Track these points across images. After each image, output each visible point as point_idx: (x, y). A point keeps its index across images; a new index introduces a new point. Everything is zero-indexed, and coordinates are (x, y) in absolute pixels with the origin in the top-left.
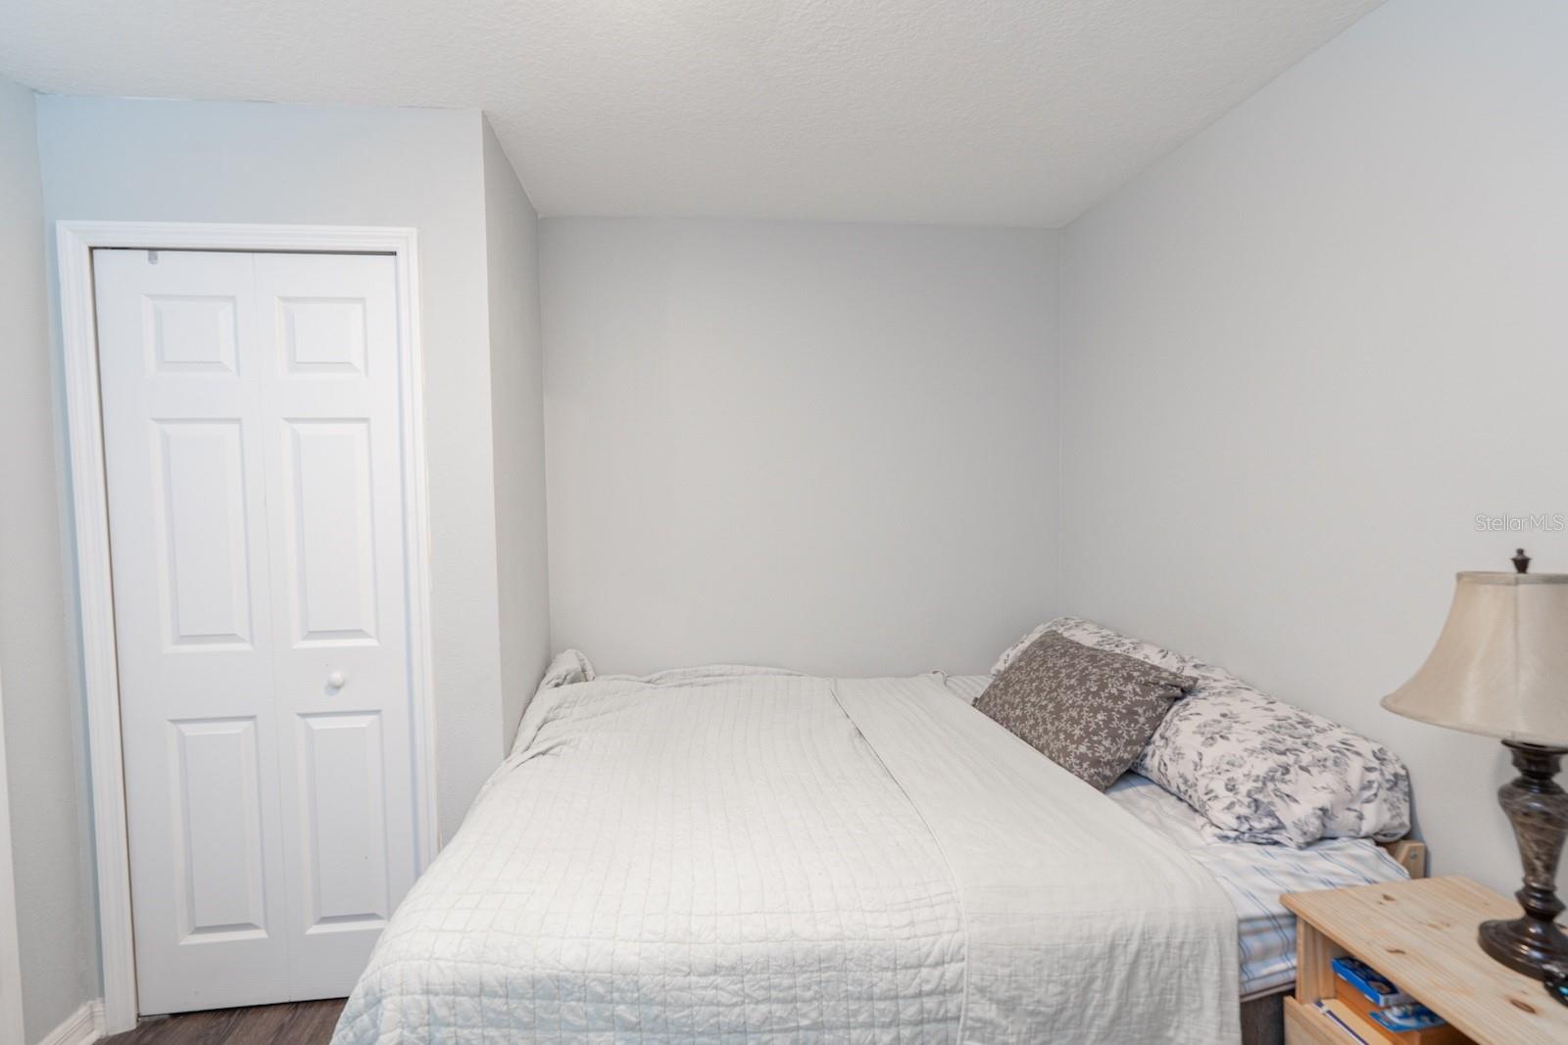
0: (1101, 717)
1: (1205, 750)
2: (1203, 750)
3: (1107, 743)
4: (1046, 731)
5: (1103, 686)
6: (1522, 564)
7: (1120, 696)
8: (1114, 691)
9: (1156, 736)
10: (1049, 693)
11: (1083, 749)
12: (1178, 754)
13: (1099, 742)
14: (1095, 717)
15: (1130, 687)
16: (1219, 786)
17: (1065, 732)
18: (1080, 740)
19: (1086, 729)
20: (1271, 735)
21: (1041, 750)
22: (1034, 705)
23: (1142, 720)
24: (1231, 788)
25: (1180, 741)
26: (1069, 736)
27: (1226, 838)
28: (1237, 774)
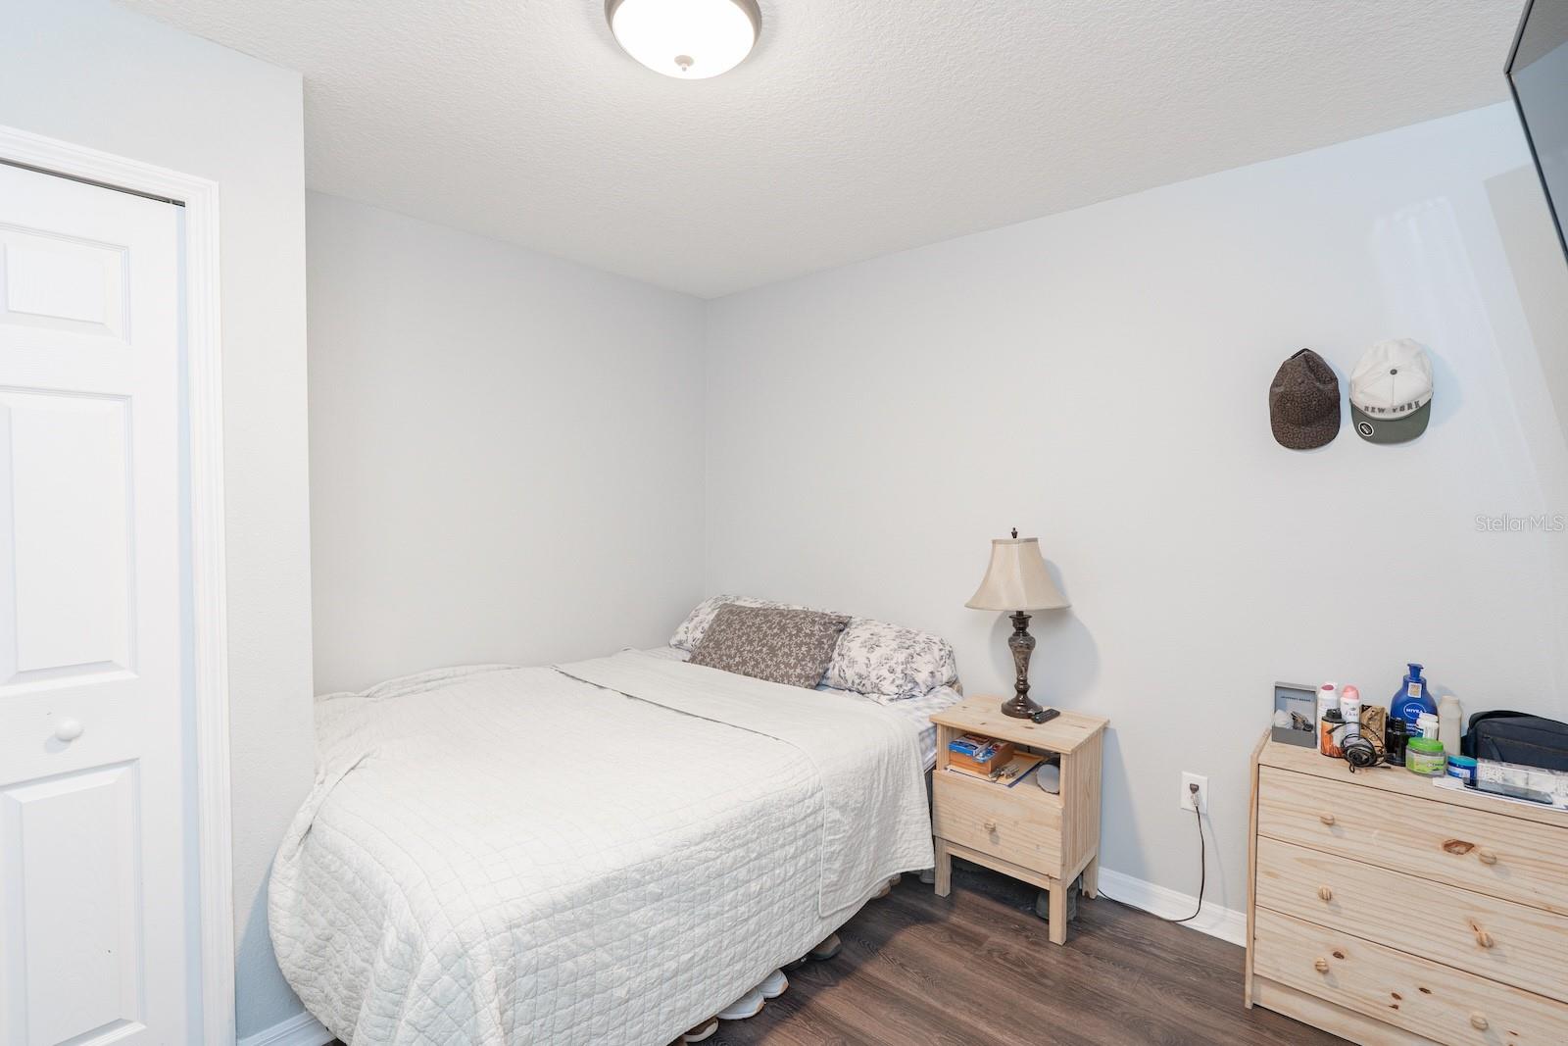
0: (804, 649)
1: (871, 656)
2: (868, 655)
3: (810, 665)
4: (767, 666)
5: (800, 630)
6: (1015, 535)
7: (812, 634)
8: (808, 631)
9: (835, 655)
10: (760, 641)
11: (798, 671)
12: (853, 662)
13: (806, 665)
14: (800, 649)
15: (817, 627)
16: (884, 672)
17: (784, 663)
18: (795, 667)
19: (797, 658)
20: (899, 640)
21: (767, 679)
22: (749, 651)
23: (826, 647)
24: (892, 671)
25: (852, 654)
26: (787, 665)
27: (892, 700)
28: (892, 663)
